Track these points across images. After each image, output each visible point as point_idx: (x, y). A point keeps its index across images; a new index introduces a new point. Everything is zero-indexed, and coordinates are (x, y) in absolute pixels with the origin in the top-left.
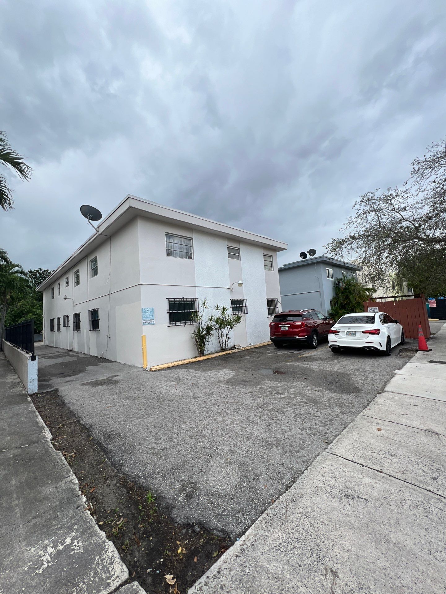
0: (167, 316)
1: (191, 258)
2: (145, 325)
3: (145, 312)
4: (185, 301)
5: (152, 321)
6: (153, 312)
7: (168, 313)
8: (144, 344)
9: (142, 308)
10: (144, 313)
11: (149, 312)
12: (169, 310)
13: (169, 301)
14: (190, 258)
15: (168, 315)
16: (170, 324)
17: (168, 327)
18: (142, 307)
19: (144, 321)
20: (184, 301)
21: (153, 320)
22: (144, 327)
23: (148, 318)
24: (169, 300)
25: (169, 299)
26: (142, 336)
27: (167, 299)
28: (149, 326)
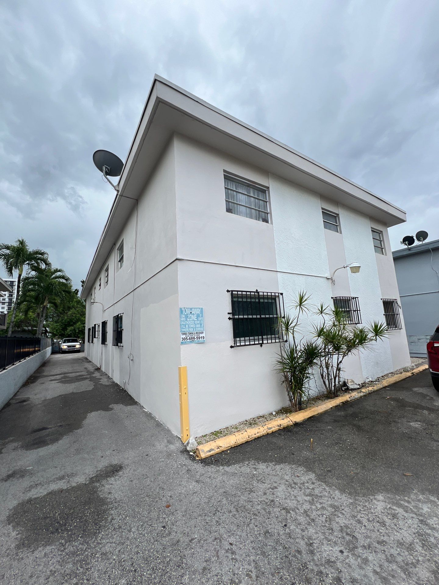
0: (229, 325)
1: (267, 222)
2: (185, 343)
3: (187, 316)
4: (262, 298)
5: (201, 335)
6: (202, 316)
7: (230, 319)
8: (183, 387)
9: (181, 309)
10: (184, 319)
11: (194, 317)
12: (233, 313)
13: (233, 296)
14: (266, 220)
15: (230, 323)
16: (235, 342)
17: (232, 347)
18: (181, 305)
19: (184, 336)
20: (259, 297)
21: (202, 333)
22: (183, 347)
23: (191, 330)
24: (232, 294)
25: (232, 291)
26: (180, 368)
27: (228, 291)
28: (193, 345)
